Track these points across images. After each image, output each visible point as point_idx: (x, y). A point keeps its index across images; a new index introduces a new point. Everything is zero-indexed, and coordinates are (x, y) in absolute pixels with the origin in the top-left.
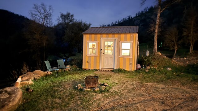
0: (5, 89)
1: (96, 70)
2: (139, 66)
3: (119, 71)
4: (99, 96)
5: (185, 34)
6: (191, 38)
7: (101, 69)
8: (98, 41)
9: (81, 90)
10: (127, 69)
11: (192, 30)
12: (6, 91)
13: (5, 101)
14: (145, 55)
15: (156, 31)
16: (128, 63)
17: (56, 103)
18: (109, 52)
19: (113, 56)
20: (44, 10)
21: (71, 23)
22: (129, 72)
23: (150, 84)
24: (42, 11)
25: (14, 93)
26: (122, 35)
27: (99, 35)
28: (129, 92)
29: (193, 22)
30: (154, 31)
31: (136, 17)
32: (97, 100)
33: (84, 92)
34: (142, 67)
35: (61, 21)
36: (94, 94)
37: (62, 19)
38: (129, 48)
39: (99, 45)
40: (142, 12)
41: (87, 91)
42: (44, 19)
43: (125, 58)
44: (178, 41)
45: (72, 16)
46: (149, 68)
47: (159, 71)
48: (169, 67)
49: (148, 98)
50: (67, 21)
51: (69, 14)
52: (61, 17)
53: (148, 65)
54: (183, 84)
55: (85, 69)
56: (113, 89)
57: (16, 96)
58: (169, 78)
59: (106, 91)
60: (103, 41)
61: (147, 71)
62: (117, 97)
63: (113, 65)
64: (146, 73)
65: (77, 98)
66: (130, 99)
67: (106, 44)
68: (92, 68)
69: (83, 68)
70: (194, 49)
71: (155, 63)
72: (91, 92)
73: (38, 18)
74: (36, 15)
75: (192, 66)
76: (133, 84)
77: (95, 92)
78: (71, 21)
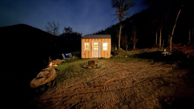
0: (46, 69)
1: (89, 58)
2: (112, 56)
3: (102, 58)
4: (97, 70)
5: (131, 39)
6: (134, 41)
7: (92, 58)
8: (90, 43)
9: (86, 68)
10: (106, 57)
11: (135, 37)
12: (47, 70)
13: (48, 75)
14: (115, 50)
15: (120, 37)
16: (106, 54)
17: (76, 75)
18: (96, 49)
19: (98, 51)
20: (54, 26)
21: (70, 33)
22: (107, 59)
23: (119, 63)
24: (53, 26)
25: (52, 71)
26: (103, 40)
27: (90, 40)
28: (111, 67)
29: (135, 33)
30: (118, 37)
31: (106, 30)
32: (97, 72)
33: (88, 68)
34: (113, 56)
35: (65, 32)
36: (94, 69)
37: (65, 30)
38: (107, 46)
39: (91, 45)
40: (109, 28)
41: (90, 68)
42: (54, 30)
43: (104, 52)
44: (128, 43)
45: (71, 29)
46: (117, 56)
47: (122, 57)
48: (126, 55)
49: (120, 69)
50: (68, 32)
51: (69, 28)
52: (65, 29)
53: (116, 55)
54: (134, 63)
55: (83, 58)
56: (103, 67)
57: (53, 72)
58: (127, 61)
59: (99, 68)
60: (92, 42)
61: (116, 58)
62: (106, 70)
63: (98, 56)
64: (116, 59)
65: (86, 71)
66: (113, 70)
67: (94, 44)
68: (87, 57)
69: (82, 57)
70: (135, 47)
71: (119, 54)
72: (92, 68)
73: (51, 30)
74: (49, 28)
75: (137, 55)
76: (111, 64)
77: (94, 68)
78: (70, 32)
